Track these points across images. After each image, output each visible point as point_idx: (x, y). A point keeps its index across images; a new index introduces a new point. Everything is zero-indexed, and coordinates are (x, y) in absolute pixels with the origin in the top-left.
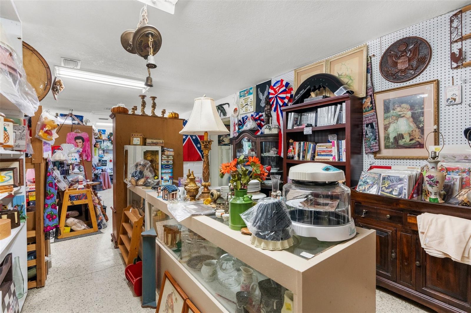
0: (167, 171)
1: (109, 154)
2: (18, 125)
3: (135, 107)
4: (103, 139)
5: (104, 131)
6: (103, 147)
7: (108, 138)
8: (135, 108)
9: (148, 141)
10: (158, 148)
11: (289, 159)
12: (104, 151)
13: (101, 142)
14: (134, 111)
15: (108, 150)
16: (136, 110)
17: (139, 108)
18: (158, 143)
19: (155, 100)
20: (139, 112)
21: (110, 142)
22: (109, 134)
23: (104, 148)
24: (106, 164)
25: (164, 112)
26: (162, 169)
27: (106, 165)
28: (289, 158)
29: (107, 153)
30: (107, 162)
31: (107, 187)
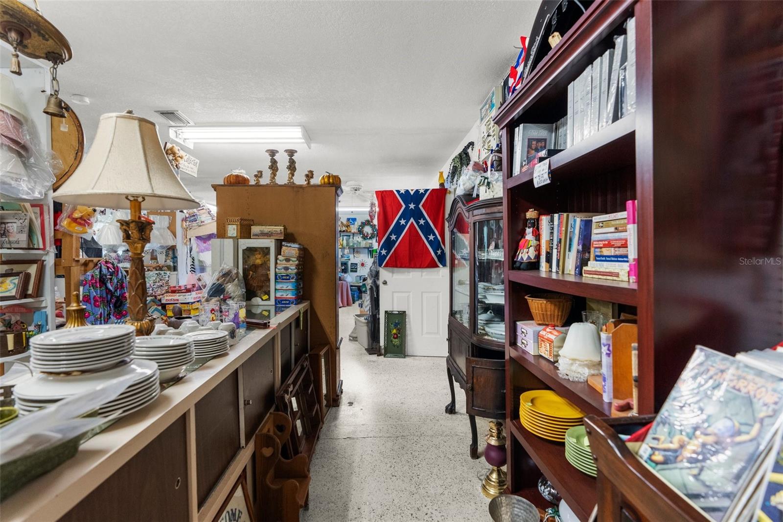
0: (285, 286)
1: (360, 254)
2: (21, 212)
3: (259, 172)
4: (353, 231)
5: (354, 220)
6: (351, 244)
7: (359, 231)
8: (259, 175)
9: (255, 229)
10: (270, 243)
11: (519, 269)
12: (354, 249)
13: (350, 236)
14: (258, 180)
15: (360, 248)
16: (261, 176)
17: (267, 174)
18: (272, 233)
19: (293, 156)
20: (265, 180)
21: (361, 235)
22: (360, 224)
23: (353, 246)
24: (357, 269)
25: (310, 175)
26: (275, 282)
27: (356, 271)
28: (518, 264)
29: (358, 252)
30: (358, 266)
31: (346, 304)
